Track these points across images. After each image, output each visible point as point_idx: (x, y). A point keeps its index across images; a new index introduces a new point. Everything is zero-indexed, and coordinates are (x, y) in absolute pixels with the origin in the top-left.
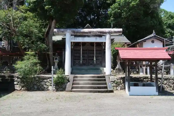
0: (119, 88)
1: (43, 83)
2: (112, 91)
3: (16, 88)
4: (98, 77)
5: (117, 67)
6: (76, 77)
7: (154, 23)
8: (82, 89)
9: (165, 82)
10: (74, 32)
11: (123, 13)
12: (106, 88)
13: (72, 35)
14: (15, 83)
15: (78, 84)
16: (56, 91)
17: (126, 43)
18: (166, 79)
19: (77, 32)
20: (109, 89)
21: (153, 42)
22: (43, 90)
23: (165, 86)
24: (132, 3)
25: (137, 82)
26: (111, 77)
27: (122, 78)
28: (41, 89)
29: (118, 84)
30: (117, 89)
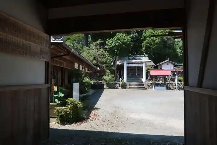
0: (150, 88)
1: (116, 85)
2: (147, 89)
3: (105, 88)
4: (140, 83)
5: (149, 78)
6: (130, 83)
7: (170, 51)
8: (133, 88)
9: (171, 85)
10: (128, 62)
11: (151, 46)
12: (144, 87)
13: (127, 63)
14: (104, 85)
15: (131, 86)
16: (122, 89)
17: (153, 66)
18: (171, 84)
19: (130, 62)
20: (145, 88)
21: (168, 64)
22: (116, 88)
23: (171, 87)
24: (156, 41)
25: (157, 85)
26: (146, 83)
27: (151, 83)
28: (115, 88)
29: (149, 86)
30: (149, 88)
